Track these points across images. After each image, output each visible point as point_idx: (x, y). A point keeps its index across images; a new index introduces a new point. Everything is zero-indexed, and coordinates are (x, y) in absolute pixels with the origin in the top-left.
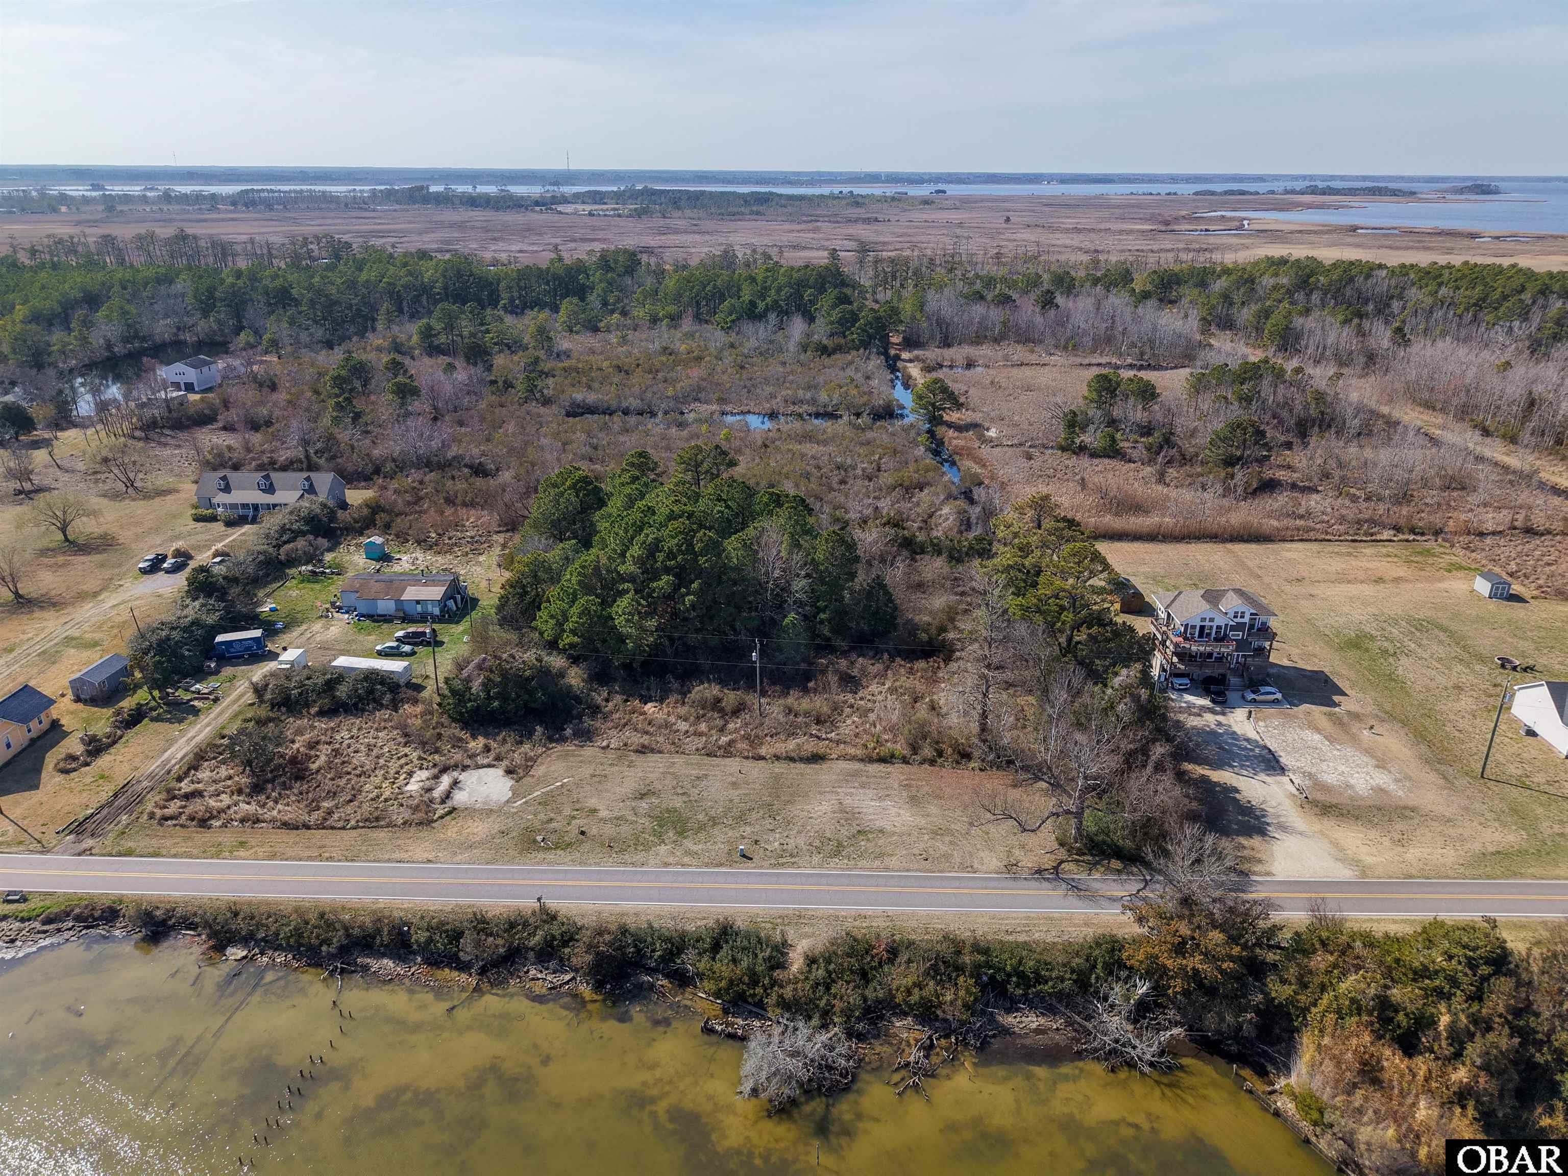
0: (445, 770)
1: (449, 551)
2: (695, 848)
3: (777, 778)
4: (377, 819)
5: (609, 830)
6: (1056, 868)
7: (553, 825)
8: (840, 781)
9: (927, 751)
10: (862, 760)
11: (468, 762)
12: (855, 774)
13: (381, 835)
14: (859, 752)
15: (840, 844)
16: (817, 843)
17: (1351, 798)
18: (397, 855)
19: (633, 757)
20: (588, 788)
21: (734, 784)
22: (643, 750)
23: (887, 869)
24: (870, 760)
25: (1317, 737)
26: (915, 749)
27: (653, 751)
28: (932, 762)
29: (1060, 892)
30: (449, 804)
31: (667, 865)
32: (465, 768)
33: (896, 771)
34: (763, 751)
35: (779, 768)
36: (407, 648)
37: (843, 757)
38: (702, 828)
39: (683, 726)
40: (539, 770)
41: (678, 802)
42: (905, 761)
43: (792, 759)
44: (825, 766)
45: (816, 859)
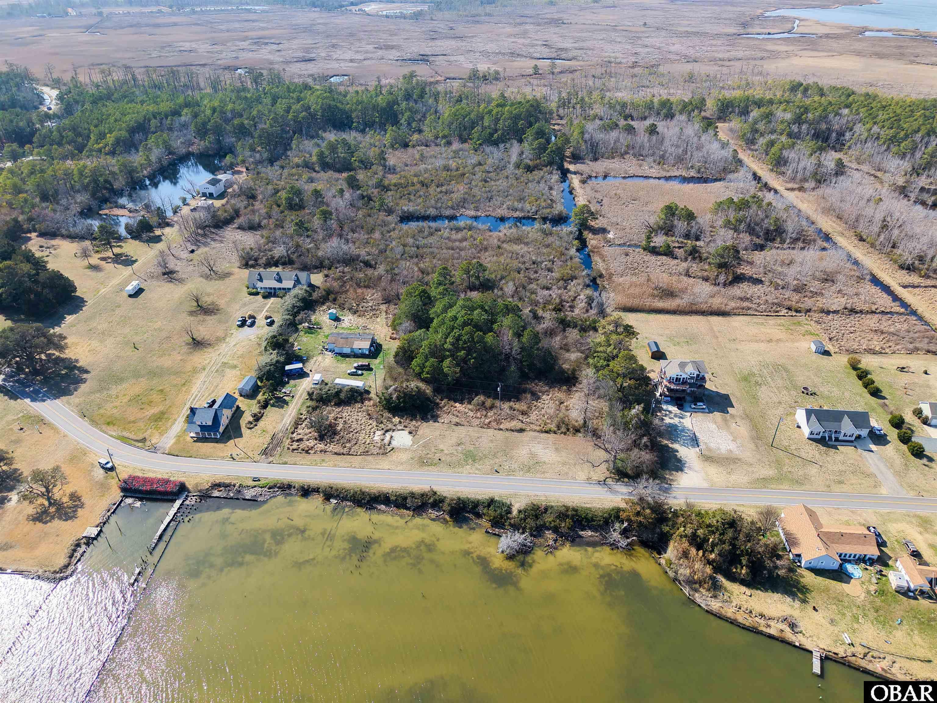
0: (387, 431)
1: (364, 315)
2: (479, 467)
3: (507, 438)
4: (367, 452)
5: (449, 459)
6: (605, 481)
7: (429, 456)
8: (530, 440)
9: (563, 429)
10: (538, 431)
11: (394, 428)
12: (535, 438)
13: (370, 458)
14: (538, 428)
15: (530, 468)
16: (522, 467)
17: (719, 454)
18: (377, 467)
19: (454, 427)
20: (439, 441)
21: (491, 440)
22: (457, 424)
23: (546, 478)
24: (541, 431)
25: (714, 426)
26: (559, 427)
27: (460, 425)
28: (565, 434)
29: (605, 490)
30: (391, 446)
31: (470, 473)
32: (394, 430)
33: (552, 435)
34: (501, 427)
35: (508, 434)
36: (360, 372)
37: (531, 430)
38: (481, 459)
39: (471, 414)
40: (420, 432)
41: (472, 448)
42: (555, 433)
43: (513, 431)
44: (525, 433)
45: (521, 473)
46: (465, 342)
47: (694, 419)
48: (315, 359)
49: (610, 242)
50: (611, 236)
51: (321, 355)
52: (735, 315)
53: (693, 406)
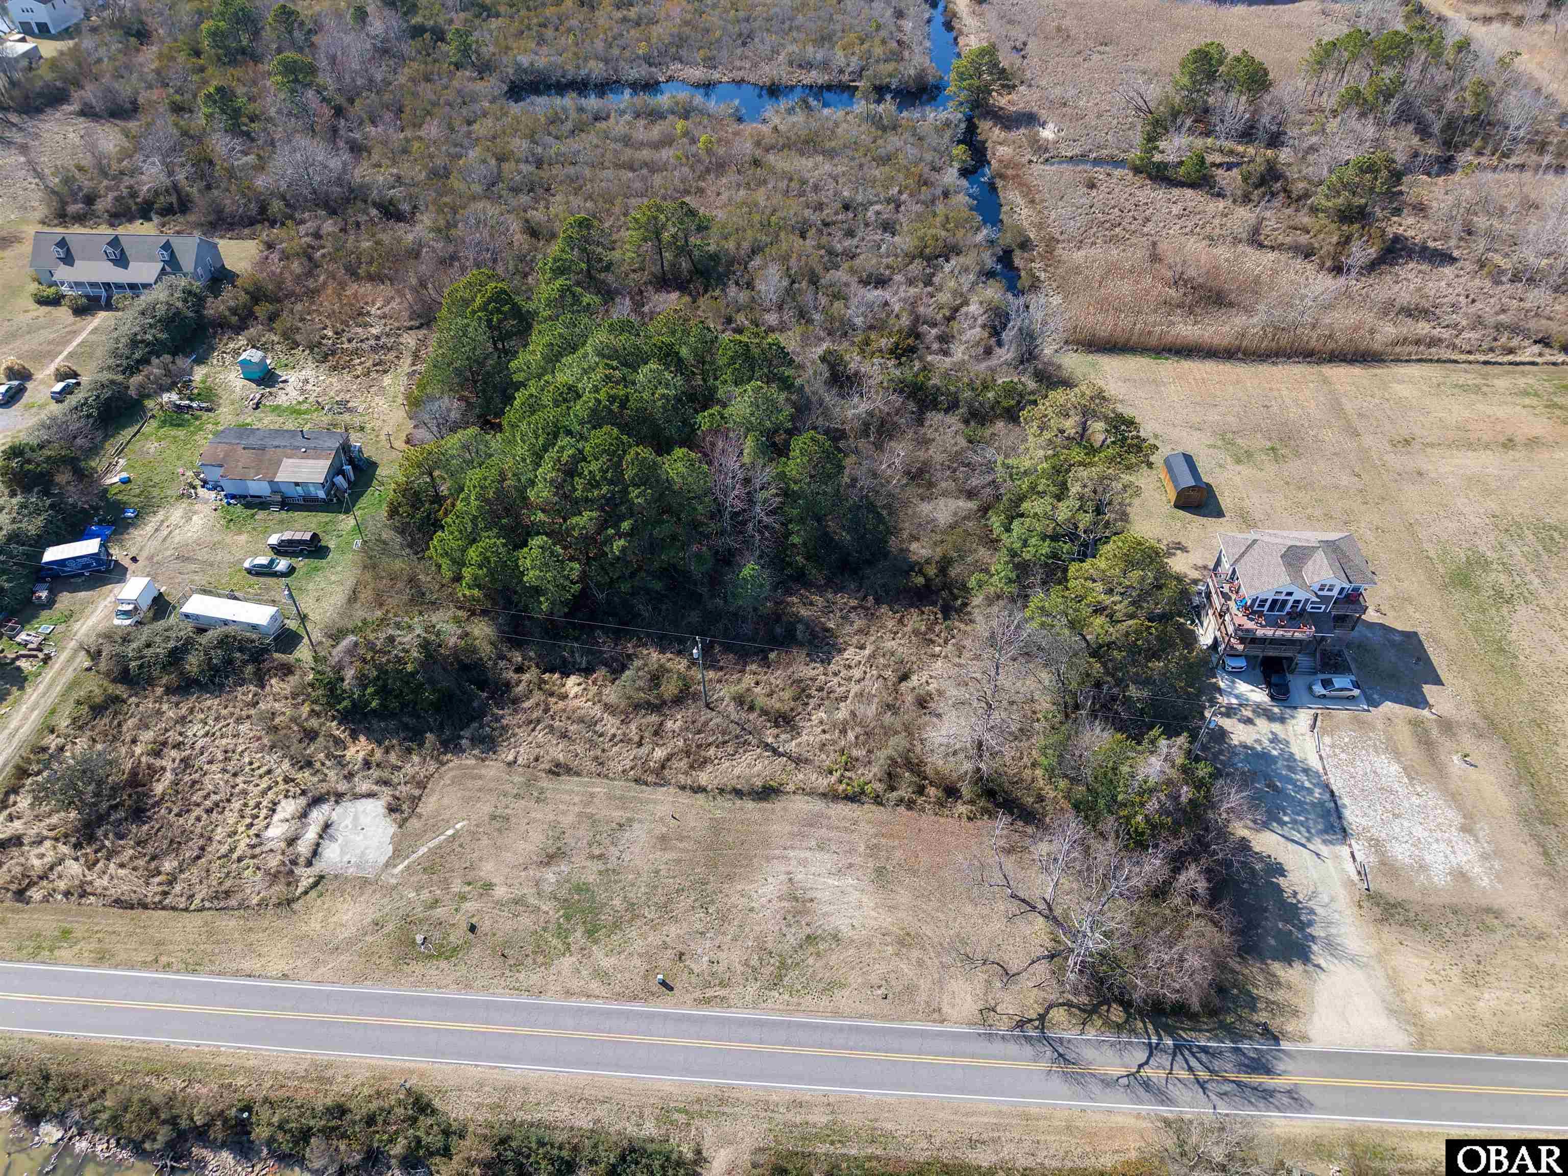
0: (317, 801)
2: (606, 963)
3: (716, 827)
4: (227, 894)
5: (505, 925)
6: (1042, 1017)
7: (439, 912)
8: (793, 835)
9: (904, 792)
10: (824, 795)
11: (342, 787)
12: (812, 822)
13: (229, 924)
14: (823, 783)
15: (783, 964)
16: (754, 962)
17: (1424, 892)
18: (246, 965)
19: (545, 782)
20: (485, 841)
21: (663, 838)
22: (558, 770)
23: (836, 1014)
24: (831, 796)
25: (1395, 768)
26: (891, 779)
27: (569, 771)
28: (910, 805)
29: (1043, 1065)
30: (319, 867)
31: (569, 993)
32: (339, 797)
33: (865, 813)
34: (703, 777)
35: (723, 808)
36: (282, 564)
37: (801, 790)
38: (617, 925)
39: (610, 725)
40: (428, 806)
41: (591, 874)
42: (878, 800)
43: (738, 793)
44: (777, 806)
45: (752, 989)
46: (593, 484)
47: (1327, 740)
48: (161, 515)
49: (1046, 150)
50: (1047, 133)
51: (186, 502)
52: (1397, 360)
53: (1319, 689)
